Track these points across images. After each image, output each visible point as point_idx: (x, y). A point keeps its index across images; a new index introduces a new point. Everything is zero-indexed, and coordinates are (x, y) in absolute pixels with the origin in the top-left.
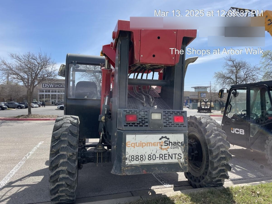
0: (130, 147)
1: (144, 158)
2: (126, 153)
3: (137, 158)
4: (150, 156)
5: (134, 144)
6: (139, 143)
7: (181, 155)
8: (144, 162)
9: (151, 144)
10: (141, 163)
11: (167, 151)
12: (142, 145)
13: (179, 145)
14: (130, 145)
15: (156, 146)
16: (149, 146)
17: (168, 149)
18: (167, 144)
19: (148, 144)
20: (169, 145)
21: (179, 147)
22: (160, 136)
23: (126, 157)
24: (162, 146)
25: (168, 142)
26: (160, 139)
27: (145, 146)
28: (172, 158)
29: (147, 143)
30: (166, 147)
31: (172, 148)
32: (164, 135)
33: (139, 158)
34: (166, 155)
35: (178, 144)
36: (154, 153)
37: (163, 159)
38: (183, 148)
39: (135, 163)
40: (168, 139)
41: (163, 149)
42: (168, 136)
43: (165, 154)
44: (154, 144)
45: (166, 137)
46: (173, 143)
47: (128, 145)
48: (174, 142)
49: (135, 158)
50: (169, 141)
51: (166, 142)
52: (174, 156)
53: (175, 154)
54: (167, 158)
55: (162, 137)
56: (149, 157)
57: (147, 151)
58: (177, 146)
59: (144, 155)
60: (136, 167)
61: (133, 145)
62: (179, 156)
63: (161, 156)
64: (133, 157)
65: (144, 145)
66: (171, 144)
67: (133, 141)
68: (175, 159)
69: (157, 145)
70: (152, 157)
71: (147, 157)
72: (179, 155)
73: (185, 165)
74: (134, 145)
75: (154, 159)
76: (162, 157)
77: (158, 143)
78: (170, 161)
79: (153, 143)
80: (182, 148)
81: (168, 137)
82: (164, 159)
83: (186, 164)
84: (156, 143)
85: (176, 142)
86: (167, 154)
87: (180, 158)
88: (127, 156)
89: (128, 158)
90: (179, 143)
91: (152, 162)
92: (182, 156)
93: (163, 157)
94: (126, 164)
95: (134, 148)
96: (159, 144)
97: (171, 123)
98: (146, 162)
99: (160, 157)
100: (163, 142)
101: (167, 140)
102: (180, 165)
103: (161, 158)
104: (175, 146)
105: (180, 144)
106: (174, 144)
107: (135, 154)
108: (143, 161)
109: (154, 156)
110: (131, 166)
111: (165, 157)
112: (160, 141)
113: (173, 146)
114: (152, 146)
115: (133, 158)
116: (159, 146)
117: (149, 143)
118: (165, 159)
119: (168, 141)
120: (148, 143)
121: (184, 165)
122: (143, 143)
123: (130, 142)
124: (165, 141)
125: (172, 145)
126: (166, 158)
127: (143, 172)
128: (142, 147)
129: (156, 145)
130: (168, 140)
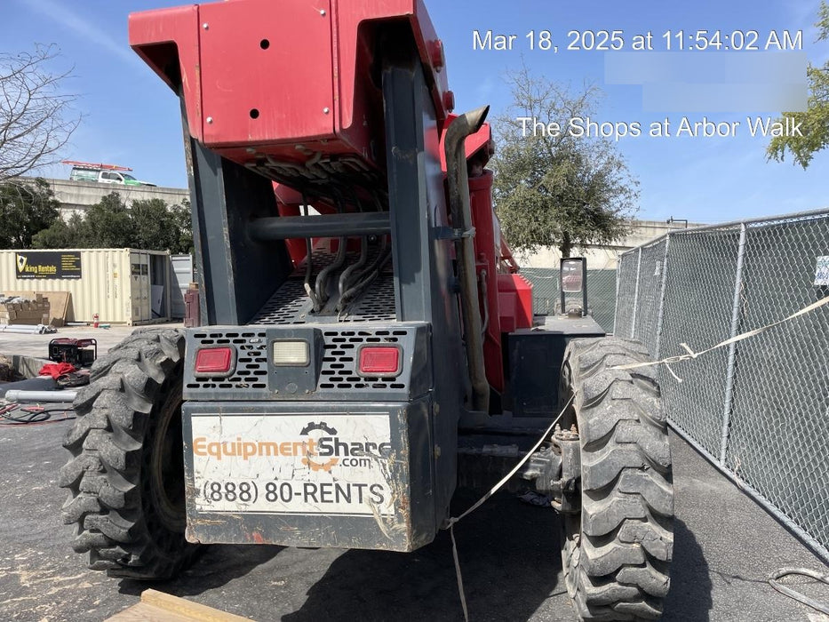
0: (204, 454)
1: (252, 491)
2: (196, 475)
3: (230, 491)
4: (271, 488)
5: (218, 445)
6: (233, 444)
7: (381, 488)
8: (252, 507)
9: (272, 448)
10: (243, 508)
11: (330, 472)
12: (242, 450)
13: (370, 454)
14: (205, 450)
15: (290, 454)
16: (268, 454)
17: (332, 468)
18: (327, 450)
19: (264, 447)
20: (337, 454)
21: (374, 463)
22: (304, 421)
23: (197, 486)
24: (310, 454)
25: (332, 444)
26: (305, 432)
27: (253, 453)
28: (348, 499)
29: (261, 445)
30: (326, 459)
31: (347, 462)
32: (317, 419)
33: (238, 491)
34: (326, 489)
35: (368, 450)
36: (285, 476)
37: (316, 501)
38: (387, 467)
39: (223, 506)
40: (333, 431)
41: (317, 467)
42: (331, 420)
43: (322, 485)
44: (283, 449)
45: (323, 426)
46: (350, 447)
47: (200, 450)
48: (353, 444)
49: (223, 490)
50: (337, 440)
51: (325, 443)
52: (355, 490)
53: (360, 486)
54: (332, 497)
55: (312, 426)
56: (270, 492)
57: (261, 470)
58: (365, 457)
59: (251, 485)
60: (228, 520)
61: (214, 449)
62: (374, 493)
63: (310, 489)
64: (216, 487)
65: (250, 449)
66: (341, 448)
67: (214, 437)
68: (361, 502)
69: (295, 453)
70: (278, 492)
71: (262, 491)
72: (375, 489)
73: (397, 526)
74: (219, 449)
75: (286, 496)
76: (313, 494)
77: (295, 445)
78: (343, 507)
79: (279, 445)
80: (384, 465)
81: (330, 426)
82: (319, 498)
83: (400, 521)
84: (291, 446)
85: (360, 444)
86: (331, 485)
87: (377, 499)
88: (199, 484)
89: (202, 491)
90: (374, 446)
91: (278, 507)
92: (387, 493)
93: (318, 495)
94: (198, 507)
95: (219, 458)
96: (299, 448)
97: (350, 372)
98: (261, 505)
99: (306, 493)
100: (316, 441)
101: (326, 435)
102: (381, 524)
103: (309, 497)
104: (358, 458)
105: (376, 452)
106: (353, 449)
107: (222, 478)
108: (250, 503)
109: (286, 488)
110: (213, 515)
111: (323, 493)
112: (305, 438)
113: (350, 457)
114: (276, 454)
115: (216, 490)
116: (301, 456)
117: (268, 445)
118: (323, 501)
119: (330, 439)
120: (265, 444)
121: (393, 524)
122: (246, 445)
123: (204, 439)
124: (321, 440)
125: (346, 454)
126: (327, 497)
127: (252, 538)
128: (246, 458)
129: (292, 451)
130: (333, 437)
